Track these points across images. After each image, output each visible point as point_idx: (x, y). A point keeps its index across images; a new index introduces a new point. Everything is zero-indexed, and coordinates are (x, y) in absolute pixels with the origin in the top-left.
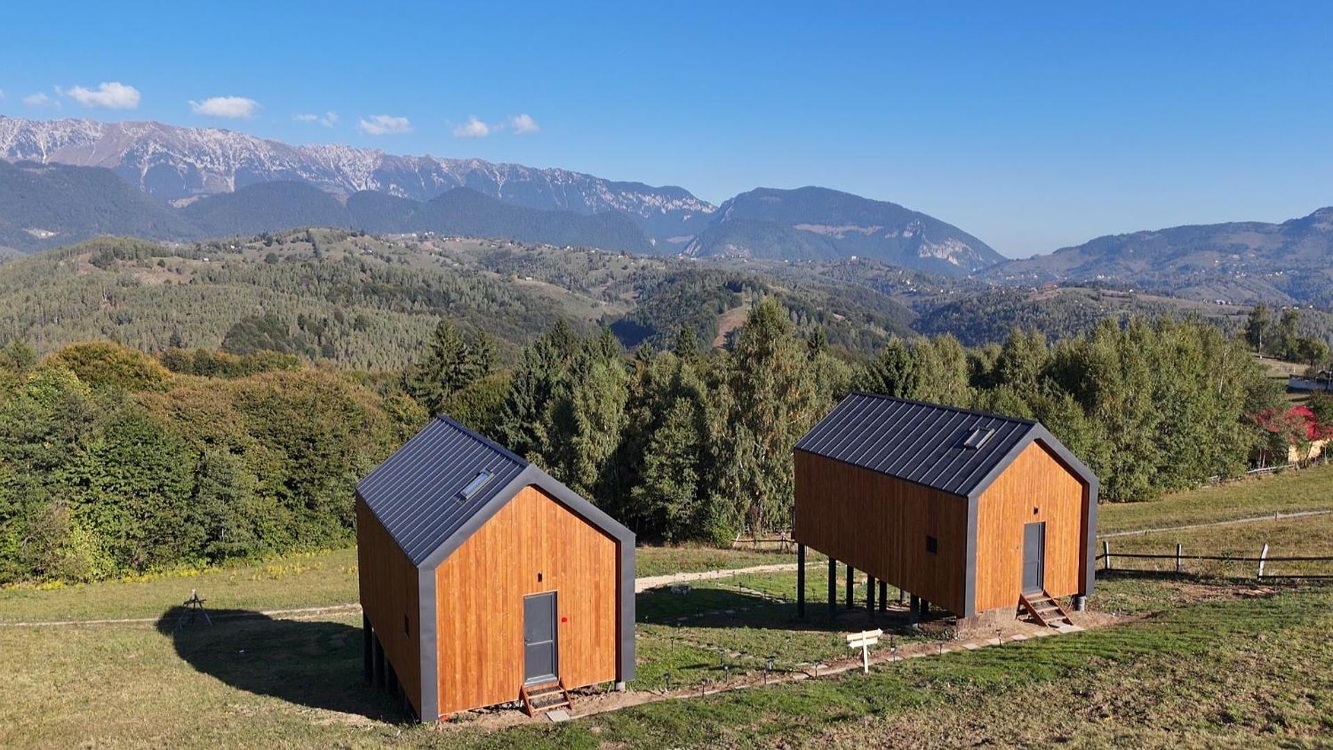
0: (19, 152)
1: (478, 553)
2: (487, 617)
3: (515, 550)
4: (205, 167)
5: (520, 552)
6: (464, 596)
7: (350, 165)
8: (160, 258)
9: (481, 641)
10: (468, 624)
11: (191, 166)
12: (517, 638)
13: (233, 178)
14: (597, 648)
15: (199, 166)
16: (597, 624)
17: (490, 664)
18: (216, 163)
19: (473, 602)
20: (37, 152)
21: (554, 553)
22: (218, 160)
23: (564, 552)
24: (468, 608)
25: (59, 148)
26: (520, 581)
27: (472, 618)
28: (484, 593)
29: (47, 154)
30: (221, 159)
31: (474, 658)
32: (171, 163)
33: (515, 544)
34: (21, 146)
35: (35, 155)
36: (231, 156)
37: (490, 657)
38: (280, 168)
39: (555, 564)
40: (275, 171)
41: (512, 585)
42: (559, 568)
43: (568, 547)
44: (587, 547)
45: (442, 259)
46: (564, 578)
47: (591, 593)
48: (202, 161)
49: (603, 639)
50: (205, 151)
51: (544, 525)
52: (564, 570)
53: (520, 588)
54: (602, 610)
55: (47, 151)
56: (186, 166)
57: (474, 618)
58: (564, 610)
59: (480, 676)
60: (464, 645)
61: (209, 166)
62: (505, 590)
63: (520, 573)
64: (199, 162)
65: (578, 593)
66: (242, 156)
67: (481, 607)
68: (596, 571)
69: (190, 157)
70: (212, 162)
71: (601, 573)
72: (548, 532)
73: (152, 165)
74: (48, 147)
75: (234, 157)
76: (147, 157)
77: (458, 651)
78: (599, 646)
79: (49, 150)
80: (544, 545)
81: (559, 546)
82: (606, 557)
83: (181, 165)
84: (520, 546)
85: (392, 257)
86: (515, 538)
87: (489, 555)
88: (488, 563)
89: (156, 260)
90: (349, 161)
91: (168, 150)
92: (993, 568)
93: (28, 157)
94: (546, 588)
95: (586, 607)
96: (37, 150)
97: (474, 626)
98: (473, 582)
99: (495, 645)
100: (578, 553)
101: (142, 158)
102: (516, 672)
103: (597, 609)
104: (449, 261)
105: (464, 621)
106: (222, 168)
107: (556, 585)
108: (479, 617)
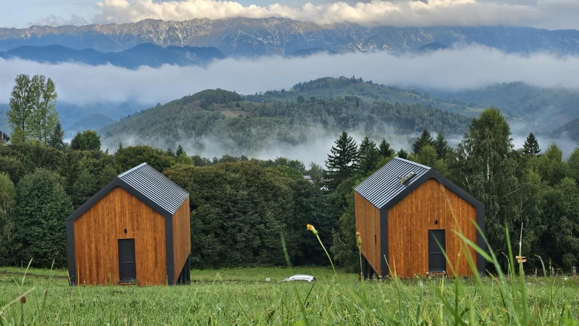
0: (169, 41)
1: (95, 217)
2: (101, 247)
3: (113, 217)
4: (269, 43)
5: (115, 218)
6: (89, 236)
7: (357, 34)
8: (237, 102)
9: (98, 258)
10: (92, 249)
11: (261, 42)
12: (115, 259)
13: (285, 49)
14: (156, 269)
15: (265, 42)
16: (156, 256)
17: (102, 269)
18: (275, 39)
19: (93, 240)
20: (178, 41)
21: (132, 220)
22: (276, 38)
23: (137, 221)
24: (91, 241)
25: (190, 37)
26: (116, 232)
27: (93, 246)
28: (98, 235)
29: (183, 41)
30: (278, 37)
31: (94, 265)
32: (250, 42)
33: (113, 214)
34: (170, 37)
35: (177, 42)
36: (284, 35)
37: (102, 265)
38: (313, 40)
39: (133, 226)
40: (310, 42)
41: (112, 233)
42: (135, 227)
43: (139, 218)
44: (149, 219)
45: (414, 95)
46: (138, 233)
47: (152, 242)
48: (267, 39)
49: (159, 265)
50: (269, 32)
51: (127, 207)
52: (138, 229)
53: (116, 235)
54: (158, 250)
55: (183, 39)
56: (258, 43)
57: (94, 246)
58: (138, 247)
59: (98, 274)
60: (90, 258)
61: (271, 42)
62: (109, 236)
63: (116, 228)
64: (265, 39)
65: (145, 241)
66: (290, 34)
67: (97, 241)
68: (155, 231)
69: (260, 37)
70: (273, 39)
71: (157, 232)
72: (129, 210)
73: (239, 43)
74: (184, 37)
75: (285, 34)
76: (236, 39)
77: (87, 260)
78: (157, 268)
79: (184, 38)
80: (127, 216)
81: (135, 217)
82: (159, 224)
83: (255, 43)
84: (115, 215)
85: (379, 95)
86: (113, 211)
87: (100, 218)
88: (100, 222)
89: (235, 103)
90: (356, 31)
91: (248, 34)
92: (404, 253)
93: (174, 43)
94: (128, 236)
95: (150, 248)
96: (178, 39)
97: (94, 250)
98: (93, 230)
99: (105, 260)
100: (145, 221)
101: (233, 40)
102: (115, 274)
103: (156, 249)
104: (418, 97)
105: (89, 247)
106: (278, 43)
107: (134, 235)
108: (96, 246)
